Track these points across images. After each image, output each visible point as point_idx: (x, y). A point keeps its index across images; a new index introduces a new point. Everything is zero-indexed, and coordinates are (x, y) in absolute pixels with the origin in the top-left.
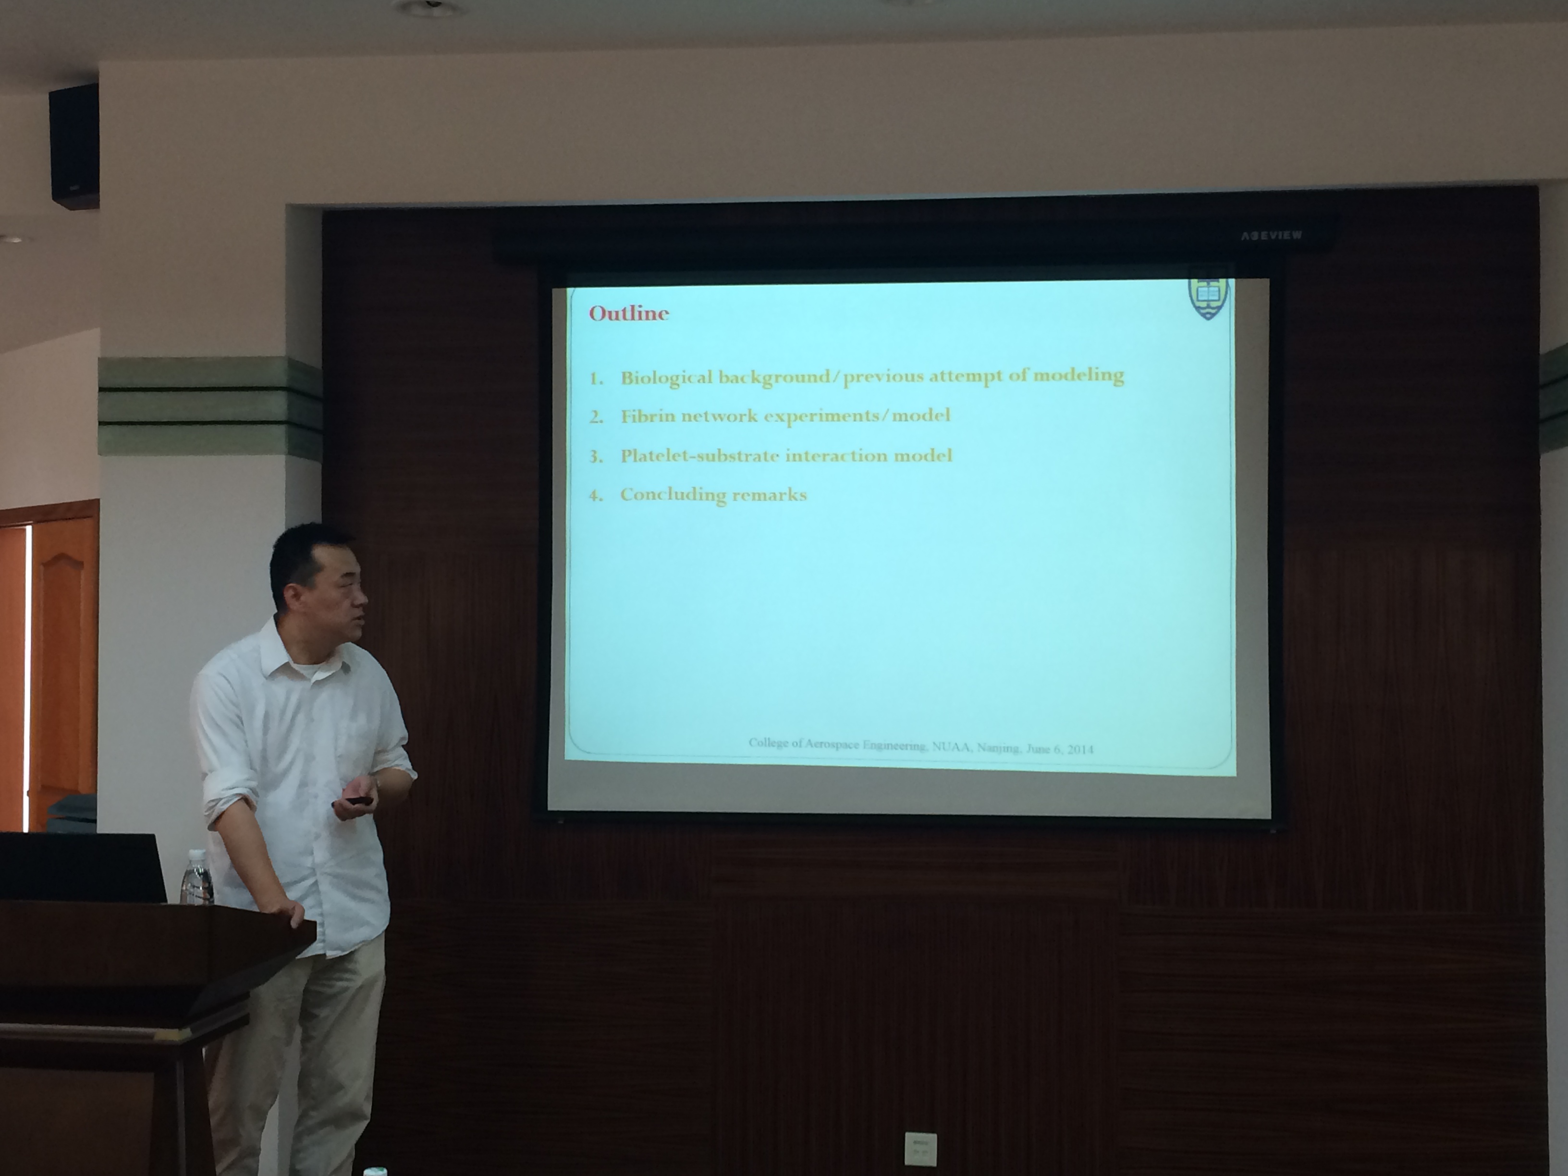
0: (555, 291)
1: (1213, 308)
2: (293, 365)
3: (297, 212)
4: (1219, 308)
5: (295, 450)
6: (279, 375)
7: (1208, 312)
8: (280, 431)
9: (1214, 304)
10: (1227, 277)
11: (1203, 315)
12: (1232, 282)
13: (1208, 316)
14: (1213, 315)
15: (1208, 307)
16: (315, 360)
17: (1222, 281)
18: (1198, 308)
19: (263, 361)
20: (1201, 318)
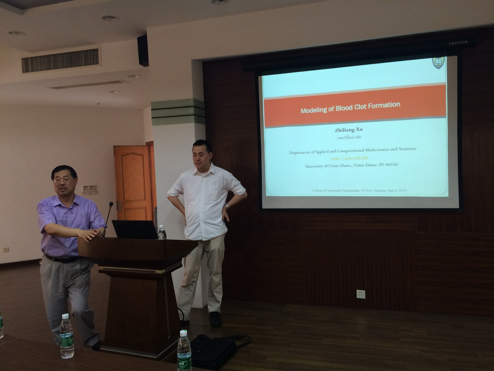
0: (259, 77)
1: (440, 66)
2: (195, 100)
3: (195, 62)
4: (442, 65)
5: (197, 122)
6: (192, 103)
7: (438, 67)
8: (193, 117)
9: (440, 64)
10: (444, 56)
11: (437, 68)
12: (446, 58)
13: (439, 68)
14: (440, 67)
15: (438, 65)
16: (202, 99)
17: (443, 58)
18: (435, 66)
19: (188, 100)
20: (436, 68)
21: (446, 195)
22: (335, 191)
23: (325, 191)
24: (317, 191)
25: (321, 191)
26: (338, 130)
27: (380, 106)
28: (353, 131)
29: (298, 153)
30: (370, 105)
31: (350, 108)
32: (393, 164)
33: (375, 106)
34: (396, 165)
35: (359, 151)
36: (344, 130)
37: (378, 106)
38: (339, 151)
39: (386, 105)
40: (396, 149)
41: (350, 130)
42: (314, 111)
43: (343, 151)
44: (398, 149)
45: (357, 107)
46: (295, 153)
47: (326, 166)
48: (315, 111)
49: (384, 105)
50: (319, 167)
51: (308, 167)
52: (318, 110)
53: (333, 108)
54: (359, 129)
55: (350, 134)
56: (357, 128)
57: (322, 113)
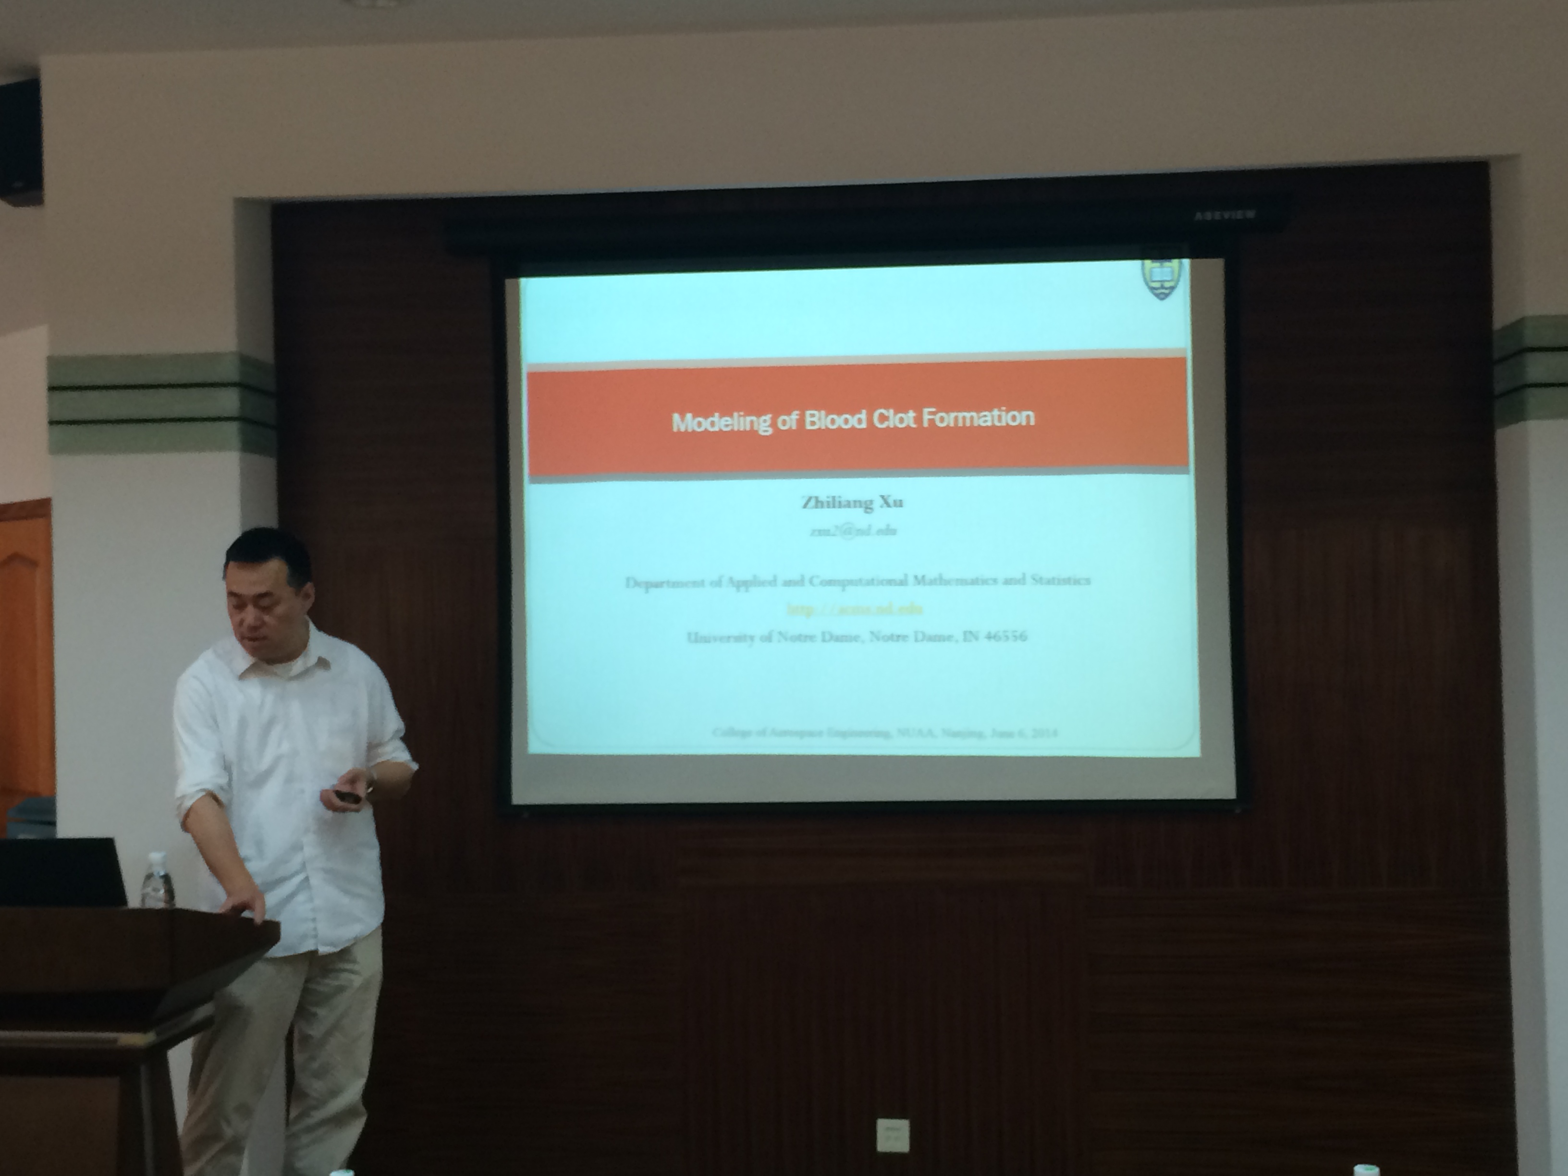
0: (508, 282)
1: (1166, 289)
2: (245, 361)
3: (244, 205)
4: (1172, 288)
5: (249, 446)
6: (230, 371)
7: (1162, 292)
8: (233, 428)
9: (1167, 285)
10: (1180, 256)
11: (1157, 295)
12: (1186, 262)
13: (1162, 296)
14: (1167, 295)
15: (1163, 287)
16: (266, 354)
17: (1175, 262)
18: (1152, 289)
19: (214, 358)
20: (1155, 298)
21: (1193, 750)
22: (801, 734)
23: (762, 733)
24: (732, 732)
25: (745, 734)
26: (813, 503)
27: (964, 418)
28: (868, 507)
29: (658, 585)
30: (930, 413)
31: (857, 421)
32: (1010, 635)
33: (948, 419)
34: (1023, 637)
35: (890, 582)
36: (834, 503)
37: (956, 418)
38: (816, 581)
39: (987, 419)
40: (1022, 581)
41: (857, 504)
42: (719, 423)
43: (830, 583)
44: (1029, 580)
45: (883, 418)
46: (649, 585)
47: (768, 638)
48: (727, 426)
49: (979, 418)
50: (739, 639)
51: (696, 638)
52: (739, 422)
53: (795, 415)
54: (891, 501)
55: (856, 516)
56: (883, 497)
57: (752, 433)
